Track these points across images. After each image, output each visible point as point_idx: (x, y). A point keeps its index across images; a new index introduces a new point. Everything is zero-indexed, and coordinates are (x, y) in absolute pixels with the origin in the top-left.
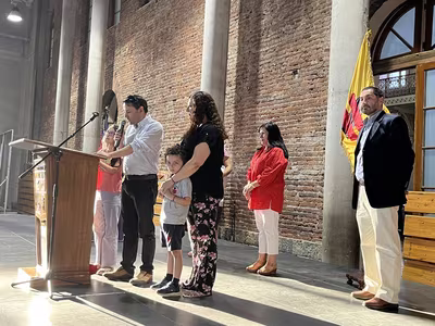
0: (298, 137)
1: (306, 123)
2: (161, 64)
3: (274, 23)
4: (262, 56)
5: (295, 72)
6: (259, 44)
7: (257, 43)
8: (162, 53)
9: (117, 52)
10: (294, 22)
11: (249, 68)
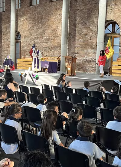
0: (87, 50)
1: (89, 47)
2: (40, 26)
3: (80, 22)
4: (76, 30)
5: (86, 35)
6: (76, 26)
7: (75, 27)
8: (40, 23)
9: (19, 18)
10: (86, 23)
11: (73, 32)
